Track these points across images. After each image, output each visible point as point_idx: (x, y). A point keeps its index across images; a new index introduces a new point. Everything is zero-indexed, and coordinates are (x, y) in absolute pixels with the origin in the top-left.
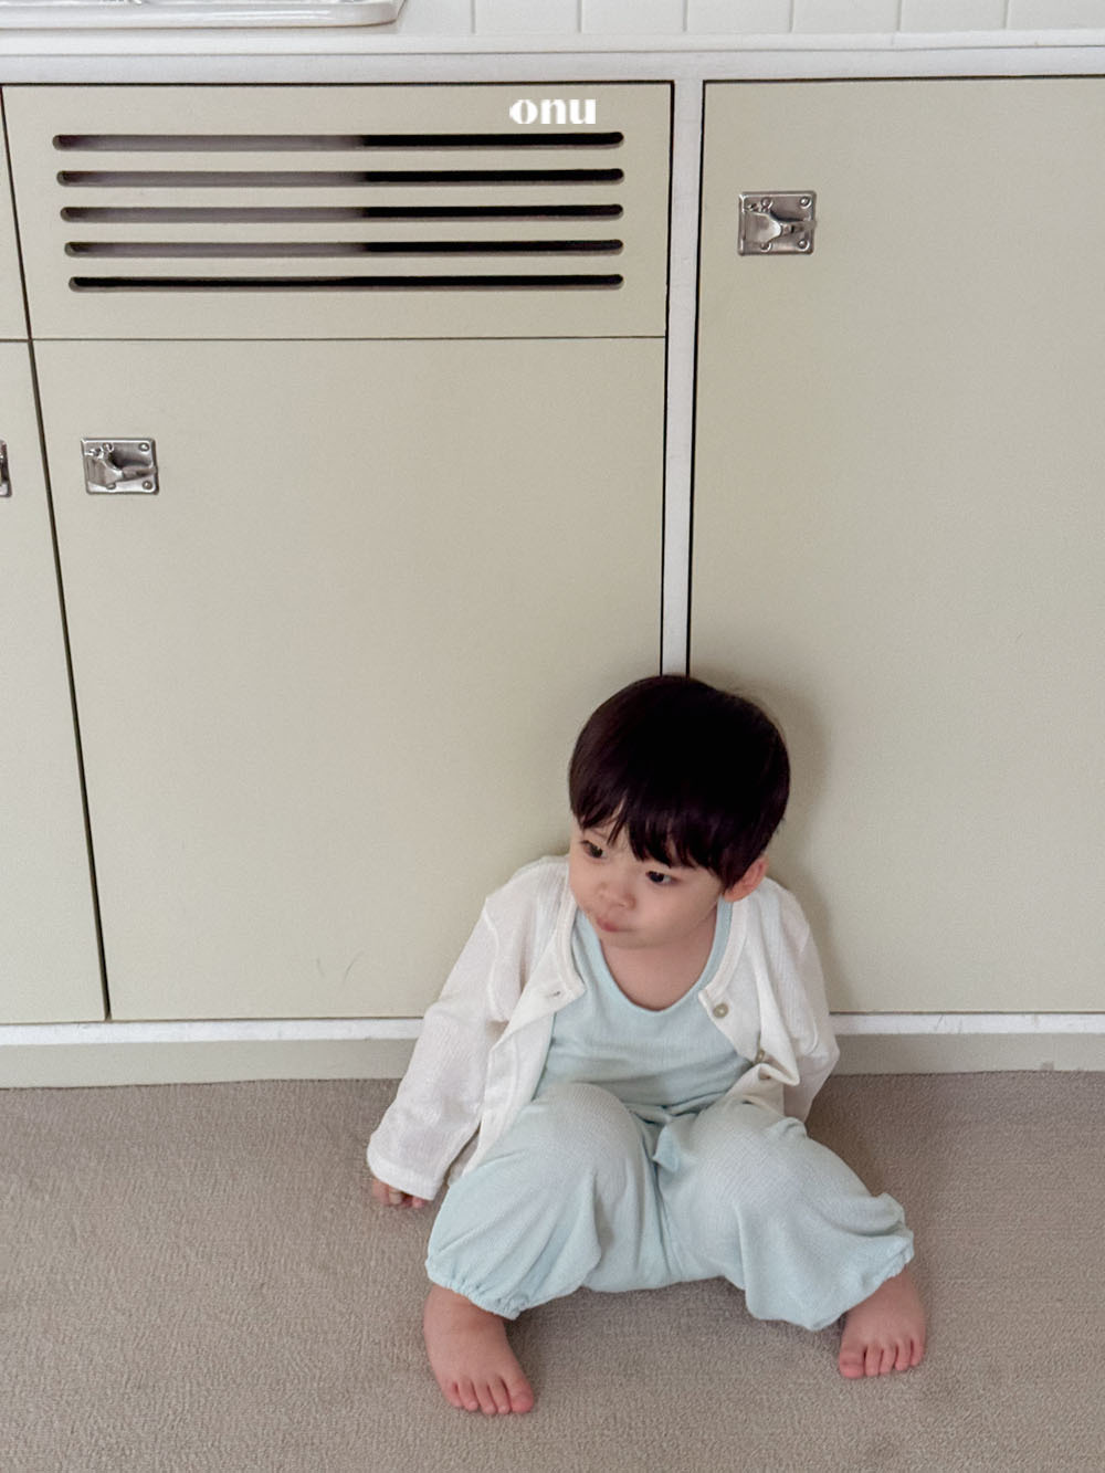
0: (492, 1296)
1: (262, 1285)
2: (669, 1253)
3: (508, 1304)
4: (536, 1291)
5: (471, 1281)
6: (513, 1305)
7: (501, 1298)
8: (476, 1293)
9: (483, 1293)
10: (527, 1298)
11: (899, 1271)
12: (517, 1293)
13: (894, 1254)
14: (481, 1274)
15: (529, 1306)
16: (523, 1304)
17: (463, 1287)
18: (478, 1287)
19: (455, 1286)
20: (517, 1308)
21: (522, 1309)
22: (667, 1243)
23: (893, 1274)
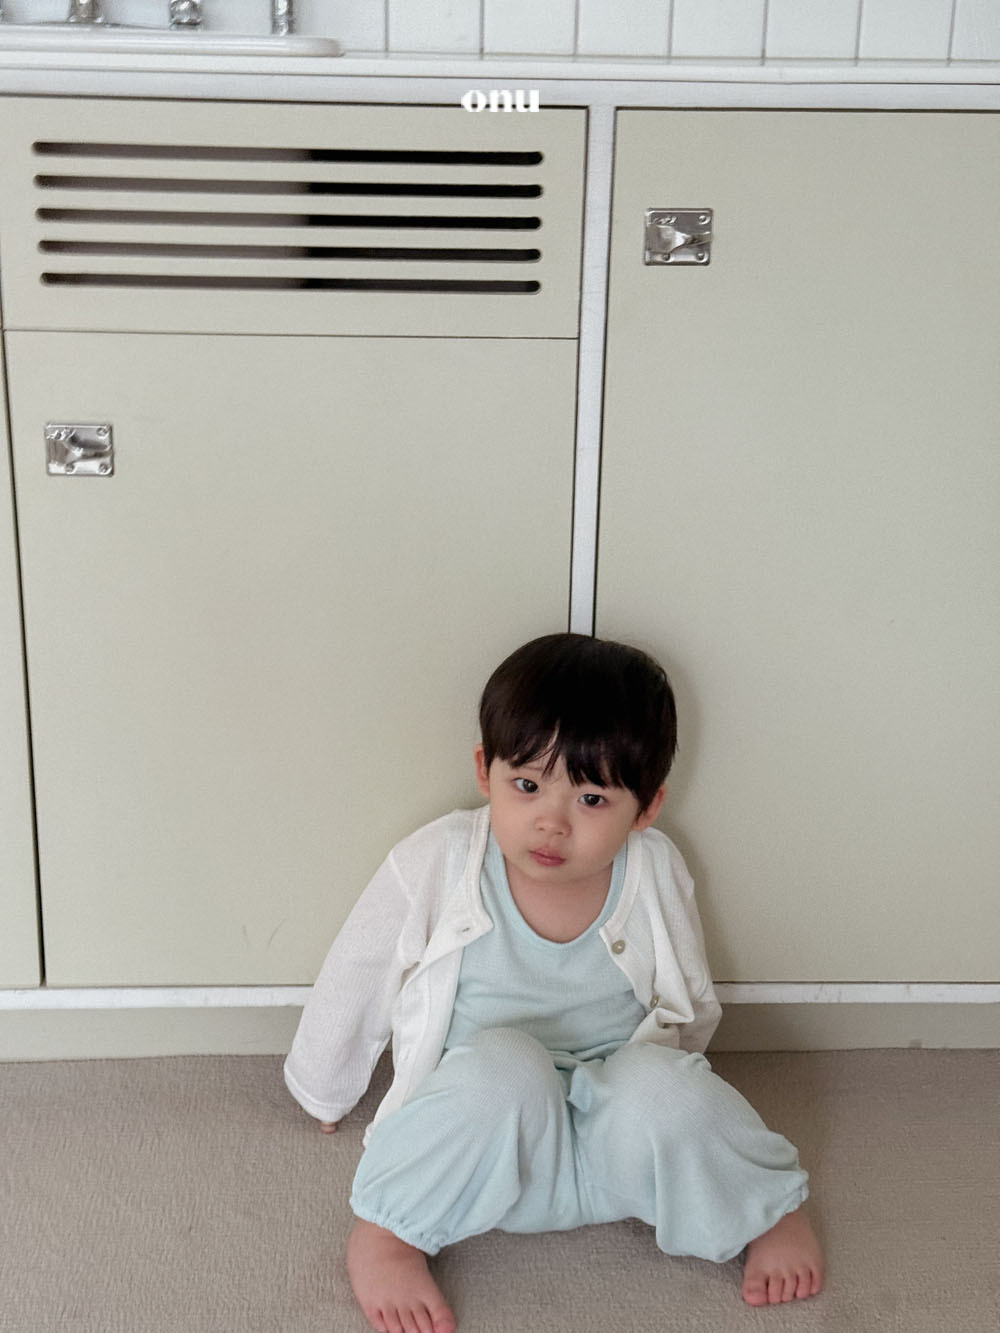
0: (416, 1229)
1: (190, 1229)
2: (582, 1191)
3: (429, 1240)
4: (455, 1228)
5: (396, 1215)
6: (435, 1240)
7: (424, 1232)
8: (400, 1226)
9: (406, 1227)
10: (446, 1233)
11: (796, 1207)
12: (439, 1228)
13: (791, 1189)
14: (405, 1208)
15: (448, 1242)
16: (443, 1240)
17: (388, 1221)
18: (402, 1222)
19: (380, 1220)
20: (437, 1245)
21: (442, 1245)
22: (579, 1183)
23: (791, 1210)
